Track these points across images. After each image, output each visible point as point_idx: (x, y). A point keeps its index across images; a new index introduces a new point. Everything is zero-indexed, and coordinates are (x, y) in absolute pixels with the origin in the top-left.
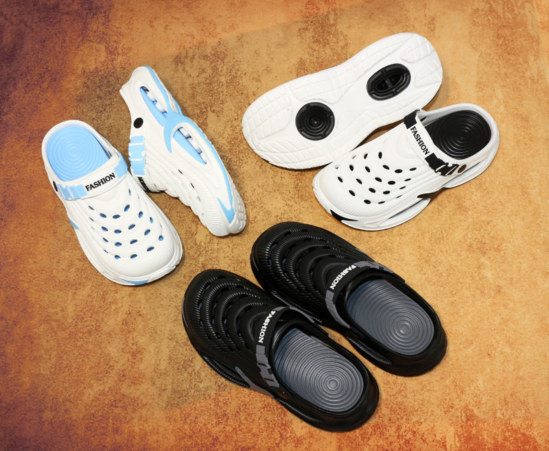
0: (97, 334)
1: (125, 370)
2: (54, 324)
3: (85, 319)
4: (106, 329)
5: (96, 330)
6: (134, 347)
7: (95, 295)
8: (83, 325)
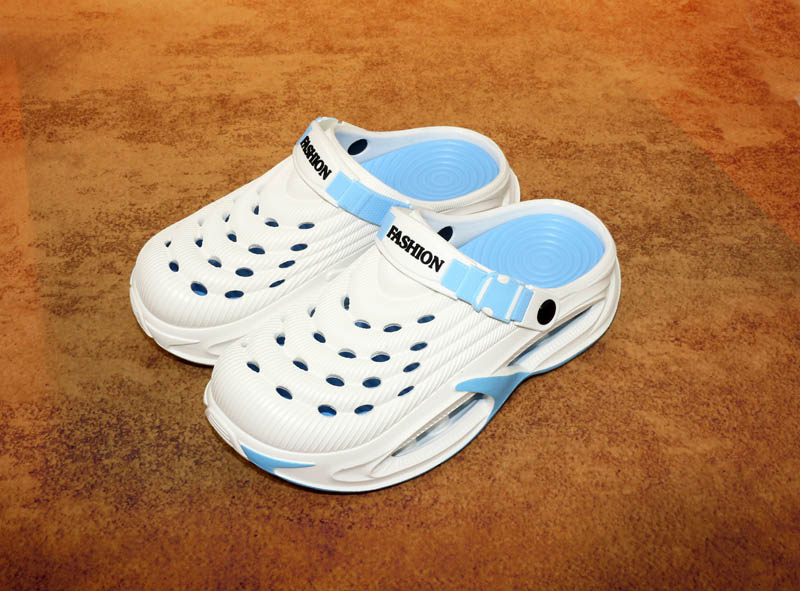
0: (738, 389)
1: (787, 337)
2: (748, 473)
3: (716, 415)
4: (722, 376)
5: (730, 393)
6: (739, 326)
7: (659, 401)
8: (729, 417)
